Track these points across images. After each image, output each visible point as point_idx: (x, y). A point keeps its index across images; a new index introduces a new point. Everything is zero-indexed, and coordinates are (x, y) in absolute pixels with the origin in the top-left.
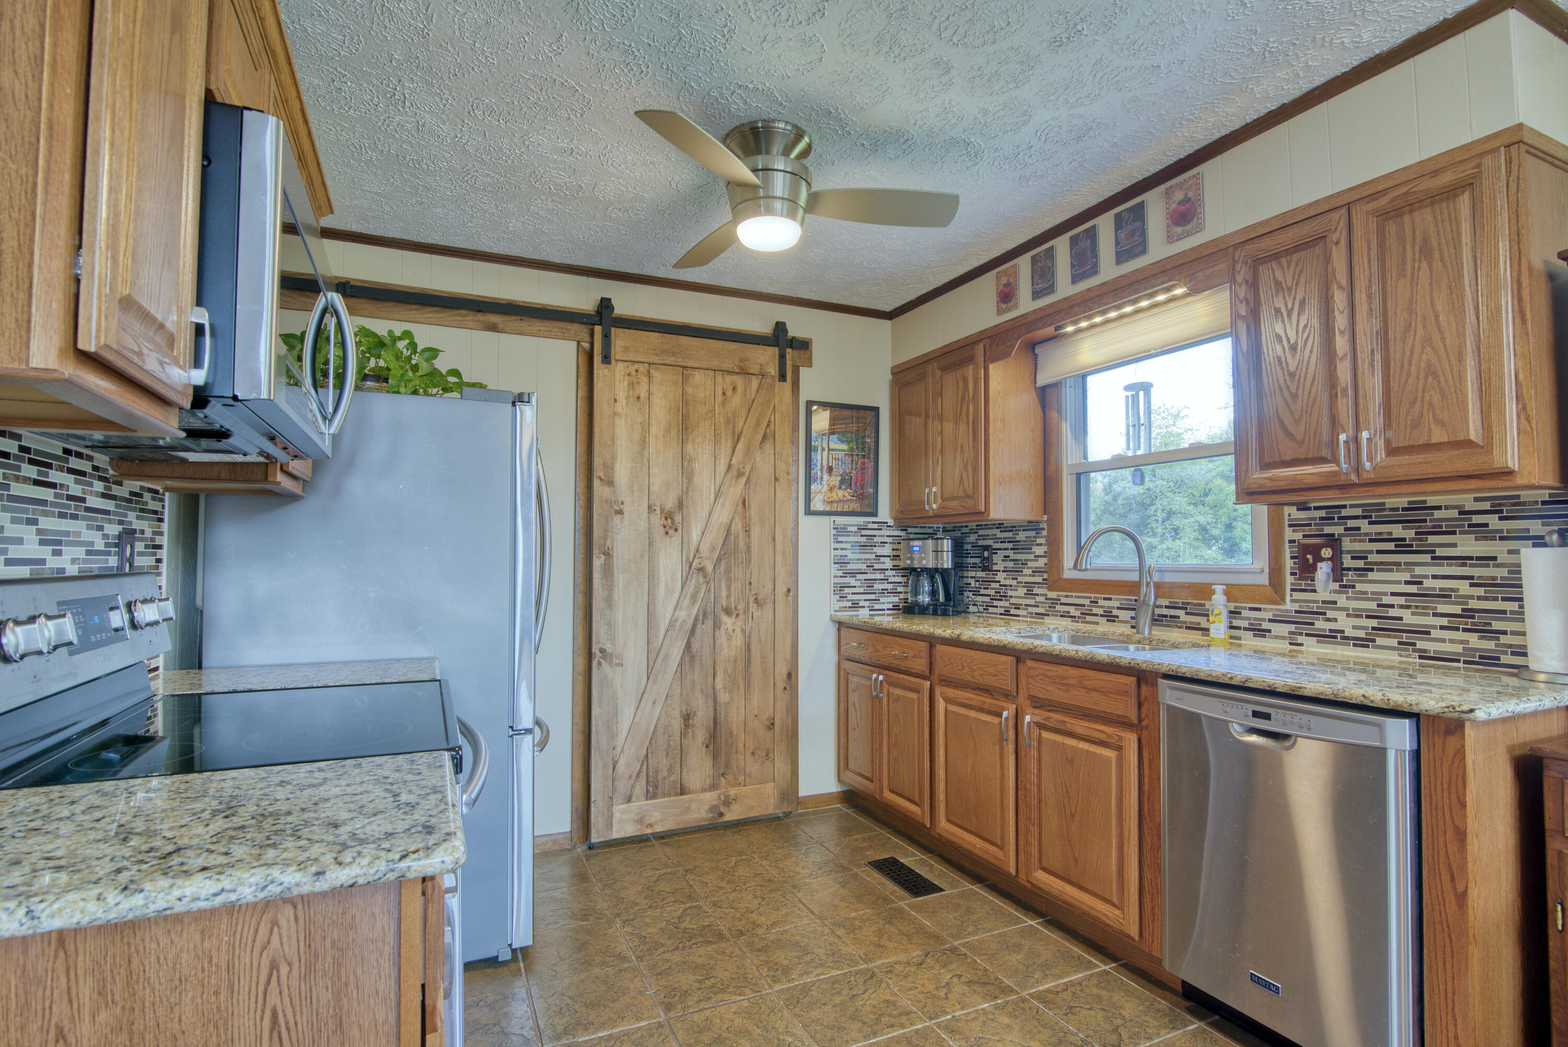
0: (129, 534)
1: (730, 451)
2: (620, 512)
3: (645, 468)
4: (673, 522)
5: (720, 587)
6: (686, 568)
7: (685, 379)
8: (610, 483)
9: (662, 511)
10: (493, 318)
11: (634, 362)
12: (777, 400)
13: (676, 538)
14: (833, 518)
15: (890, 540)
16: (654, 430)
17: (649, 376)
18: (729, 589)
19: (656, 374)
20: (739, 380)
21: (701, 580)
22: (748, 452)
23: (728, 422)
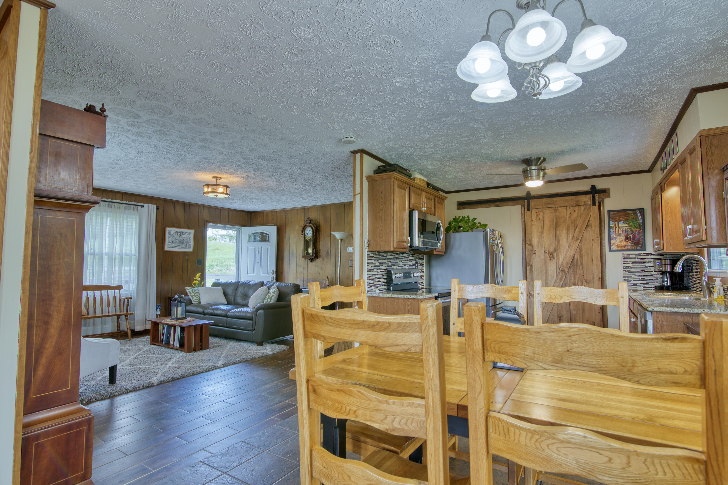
0: (417, 263)
1: (573, 232)
2: (535, 253)
3: (543, 240)
4: (553, 256)
5: (571, 276)
6: (558, 270)
7: (556, 211)
8: (531, 245)
9: (549, 252)
10: (498, 203)
11: (538, 209)
12: (592, 213)
13: (554, 261)
14: (622, 252)
15: (652, 260)
16: (545, 228)
17: (543, 212)
18: (574, 277)
19: (545, 211)
20: (576, 208)
21: (563, 274)
22: (580, 231)
23: (572, 222)
